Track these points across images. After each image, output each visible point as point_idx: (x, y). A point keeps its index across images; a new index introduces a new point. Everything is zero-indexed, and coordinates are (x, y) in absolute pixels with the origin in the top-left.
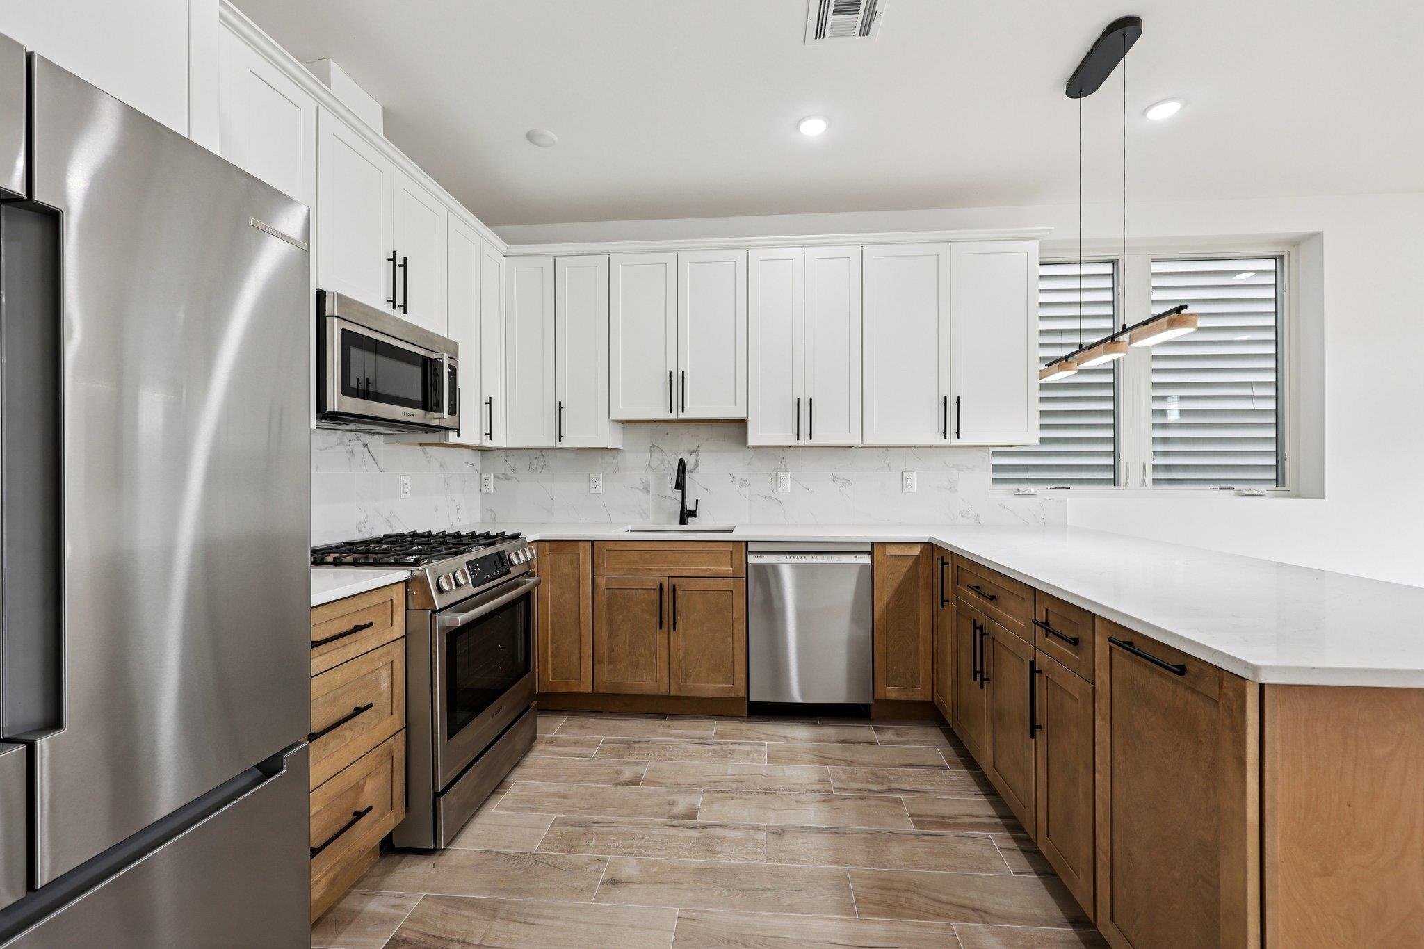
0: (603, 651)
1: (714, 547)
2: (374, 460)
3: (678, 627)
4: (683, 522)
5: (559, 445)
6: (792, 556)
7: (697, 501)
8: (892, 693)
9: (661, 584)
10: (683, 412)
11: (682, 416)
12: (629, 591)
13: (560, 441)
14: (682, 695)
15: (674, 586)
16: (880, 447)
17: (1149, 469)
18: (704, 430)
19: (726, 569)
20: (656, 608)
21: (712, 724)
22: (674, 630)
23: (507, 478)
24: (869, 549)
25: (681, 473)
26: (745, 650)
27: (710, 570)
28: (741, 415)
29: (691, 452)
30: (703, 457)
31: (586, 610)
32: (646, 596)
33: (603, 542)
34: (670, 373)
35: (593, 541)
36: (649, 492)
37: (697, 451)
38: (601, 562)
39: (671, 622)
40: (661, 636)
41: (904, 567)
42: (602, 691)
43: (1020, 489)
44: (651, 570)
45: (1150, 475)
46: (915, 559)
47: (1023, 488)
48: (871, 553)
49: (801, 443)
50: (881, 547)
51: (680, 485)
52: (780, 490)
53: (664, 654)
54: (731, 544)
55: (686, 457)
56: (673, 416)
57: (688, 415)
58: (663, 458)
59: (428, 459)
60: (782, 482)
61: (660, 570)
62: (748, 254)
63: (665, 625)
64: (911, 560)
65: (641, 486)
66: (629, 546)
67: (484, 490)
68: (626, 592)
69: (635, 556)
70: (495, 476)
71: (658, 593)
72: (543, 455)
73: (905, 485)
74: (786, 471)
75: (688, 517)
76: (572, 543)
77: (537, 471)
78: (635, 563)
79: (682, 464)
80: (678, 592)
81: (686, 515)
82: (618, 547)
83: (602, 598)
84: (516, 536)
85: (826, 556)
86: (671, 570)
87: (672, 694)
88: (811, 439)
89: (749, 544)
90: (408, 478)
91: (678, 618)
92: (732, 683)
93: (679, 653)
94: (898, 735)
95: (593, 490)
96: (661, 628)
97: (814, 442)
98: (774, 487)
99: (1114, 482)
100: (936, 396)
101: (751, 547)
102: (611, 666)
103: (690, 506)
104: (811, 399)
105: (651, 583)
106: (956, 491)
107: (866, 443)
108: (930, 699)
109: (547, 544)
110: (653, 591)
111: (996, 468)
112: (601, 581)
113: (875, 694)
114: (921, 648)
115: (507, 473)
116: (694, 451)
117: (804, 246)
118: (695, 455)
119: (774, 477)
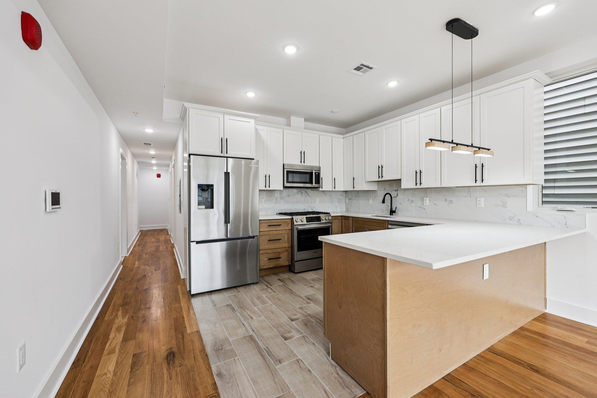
1: (379, 221)
2: (308, 195)
5: (353, 190)
10: (382, 178)
16: (466, 187)
28: (399, 178)
34: (379, 166)
35: (352, 217)
37: (397, 190)
38: (354, 223)
49: (417, 187)
52: (424, 204)
56: (380, 180)
57: (384, 179)
62: (401, 122)
66: (360, 219)
67: (346, 203)
69: (361, 222)
70: (348, 199)
73: (477, 204)
74: (427, 197)
78: (361, 224)
79: (387, 195)
81: (392, 212)
82: (357, 219)
88: (420, 185)
89: (389, 221)
90: (318, 199)
95: (369, 203)
97: (422, 186)
98: (422, 203)
100: (473, 164)
103: (394, 209)
104: (420, 170)
106: (506, 207)
109: (343, 217)
115: (351, 198)
117: (419, 113)
118: (396, 191)
119: (423, 199)
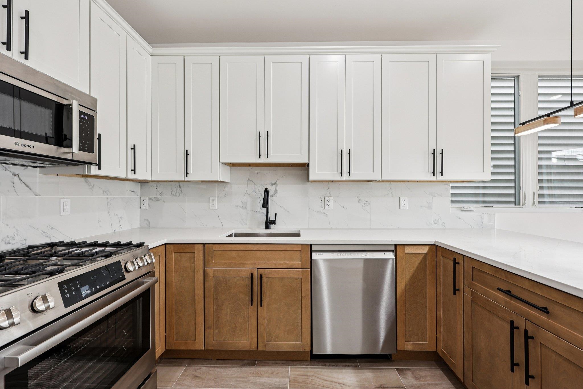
0: (211, 320)
1: (288, 248)
2: (28, 186)
3: (264, 303)
4: (267, 227)
5: (186, 179)
6: (341, 253)
7: (276, 214)
8: (409, 346)
9: (252, 274)
10: (267, 157)
11: (267, 161)
12: (230, 278)
13: (187, 176)
14: (266, 350)
15: (261, 275)
17: (537, 196)
18: (280, 171)
19: (297, 263)
20: (248, 290)
21: (287, 369)
22: (261, 306)
23: (157, 200)
24: (393, 248)
25: (266, 197)
26: (310, 319)
27: (286, 263)
28: (305, 160)
29: (272, 184)
30: (279, 187)
31: (200, 292)
32: (242, 282)
33: (212, 245)
34: (259, 132)
35: (205, 244)
36: (246, 208)
37: (275, 183)
38: (210, 258)
39: (259, 300)
40: (252, 310)
41: (417, 261)
42: (210, 348)
43: (465, 207)
44: (245, 264)
45: (537, 199)
46: (424, 256)
47: (467, 206)
48: (395, 252)
49: (343, 178)
50: (401, 247)
51: (265, 204)
52: (327, 207)
53: (254, 322)
54: (301, 246)
55: (270, 188)
56: (261, 161)
57: (271, 160)
58: (255, 188)
59: (91, 187)
60: (328, 203)
61: (251, 264)
62: (309, 58)
63: (255, 302)
64: (422, 257)
65: (241, 205)
66: (230, 247)
67: (142, 207)
68: (227, 279)
69: (234, 254)
70: (149, 199)
71: (250, 279)
72: (180, 186)
73: (401, 205)
74: (330, 196)
75: (270, 224)
76: (190, 245)
77: (176, 195)
78: (234, 259)
79: (266, 191)
80: (264, 279)
81: (269, 223)
82: (222, 248)
83: (211, 284)
84: (141, 245)
85: (365, 254)
86: (260, 264)
87: (259, 350)
88: (350, 175)
89: (313, 246)
90: (69, 200)
91: (264, 297)
92: (301, 341)
93: (264, 321)
94: (417, 378)
95: (211, 207)
96: (252, 305)
97: (352, 178)
98: (323, 205)
99: (516, 203)
100: (427, 150)
101: (314, 248)
102: (217, 331)
103: (272, 218)
104: (350, 150)
105: (246, 273)
106: (432, 208)
107: (384, 178)
108: (434, 350)
109: (172, 246)
110: (246, 279)
111: (452, 195)
112: (210, 272)
113: (398, 347)
114: (428, 316)
115: (157, 197)
116: (274, 184)
117: (345, 53)
118: (274, 186)
119: (323, 200)
